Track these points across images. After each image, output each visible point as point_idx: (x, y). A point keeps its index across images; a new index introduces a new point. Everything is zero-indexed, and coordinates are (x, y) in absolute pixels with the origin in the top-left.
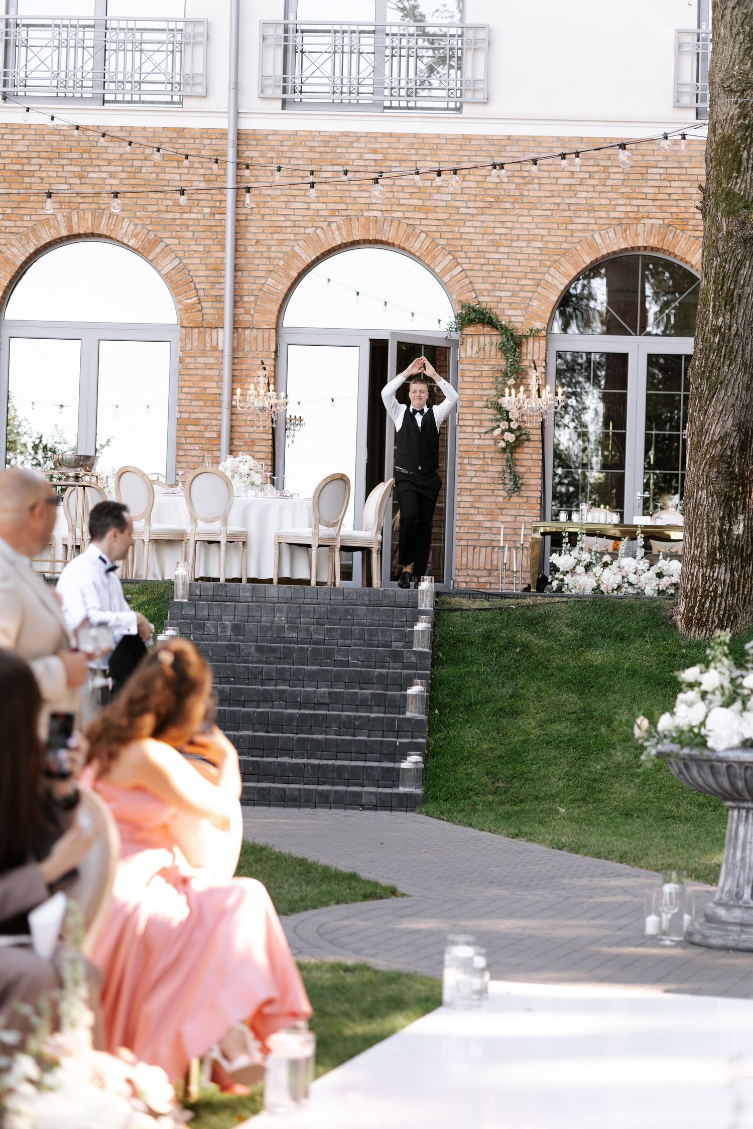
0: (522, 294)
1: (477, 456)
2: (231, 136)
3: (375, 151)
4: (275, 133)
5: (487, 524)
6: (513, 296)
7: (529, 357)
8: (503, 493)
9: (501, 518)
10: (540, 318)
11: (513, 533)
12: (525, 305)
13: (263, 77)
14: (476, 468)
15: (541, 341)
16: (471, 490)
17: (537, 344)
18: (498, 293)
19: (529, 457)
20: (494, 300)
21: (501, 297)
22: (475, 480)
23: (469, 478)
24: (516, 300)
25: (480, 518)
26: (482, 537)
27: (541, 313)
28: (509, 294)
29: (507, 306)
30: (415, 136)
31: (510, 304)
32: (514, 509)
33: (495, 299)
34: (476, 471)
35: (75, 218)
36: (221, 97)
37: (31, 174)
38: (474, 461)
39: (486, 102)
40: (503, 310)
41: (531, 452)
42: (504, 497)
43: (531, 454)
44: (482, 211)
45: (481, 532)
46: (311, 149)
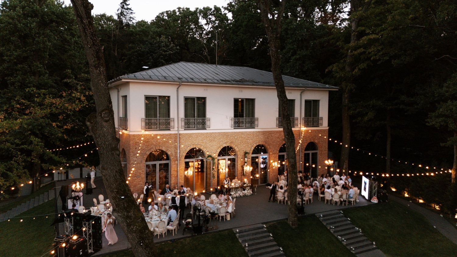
2: (178, 135)
3: (196, 135)
4: (183, 134)
8: (213, 179)
10: (217, 156)
13: (181, 126)
17: (216, 159)
30: (201, 133)
35: (156, 147)
36: (176, 129)
37: (149, 141)
39: (209, 128)
40: (212, 155)
44: (210, 142)
46: (188, 135)
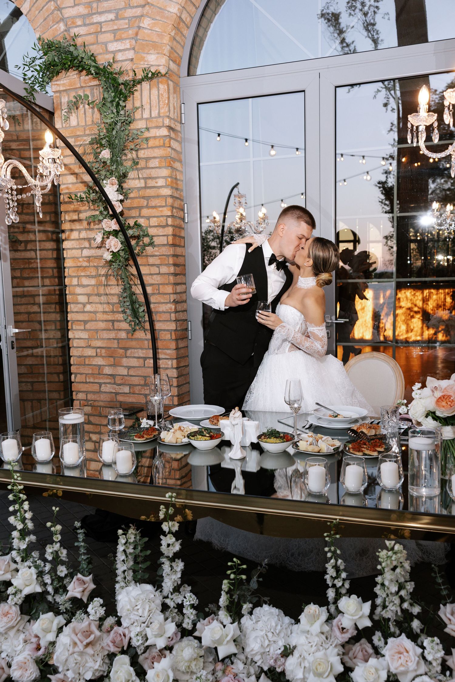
0: (130, 13)
1: (88, 273)
5: (107, 371)
6: (117, 18)
7: (146, 115)
8: (125, 325)
9: (125, 361)
10: (155, 46)
11: (142, 382)
12: (135, 30)
14: (88, 290)
15: (161, 86)
16: (85, 322)
17: (154, 92)
18: (96, 19)
19: (155, 270)
20: (92, 31)
21: (100, 23)
22: (88, 308)
23: (80, 306)
24: (123, 24)
25: (100, 361)
26: (104, 388)
27: (156, 39)
28: (111, 16)
29: (110, 36)
31: (114, 32)
32: (142, 349)
33: (92, 29)
34: (89, 295)
38: (85, 281)
40: (106, 44)
41: (158, 262)
42: (127, 331)
43: (158, 266)
45: (101, 381)
